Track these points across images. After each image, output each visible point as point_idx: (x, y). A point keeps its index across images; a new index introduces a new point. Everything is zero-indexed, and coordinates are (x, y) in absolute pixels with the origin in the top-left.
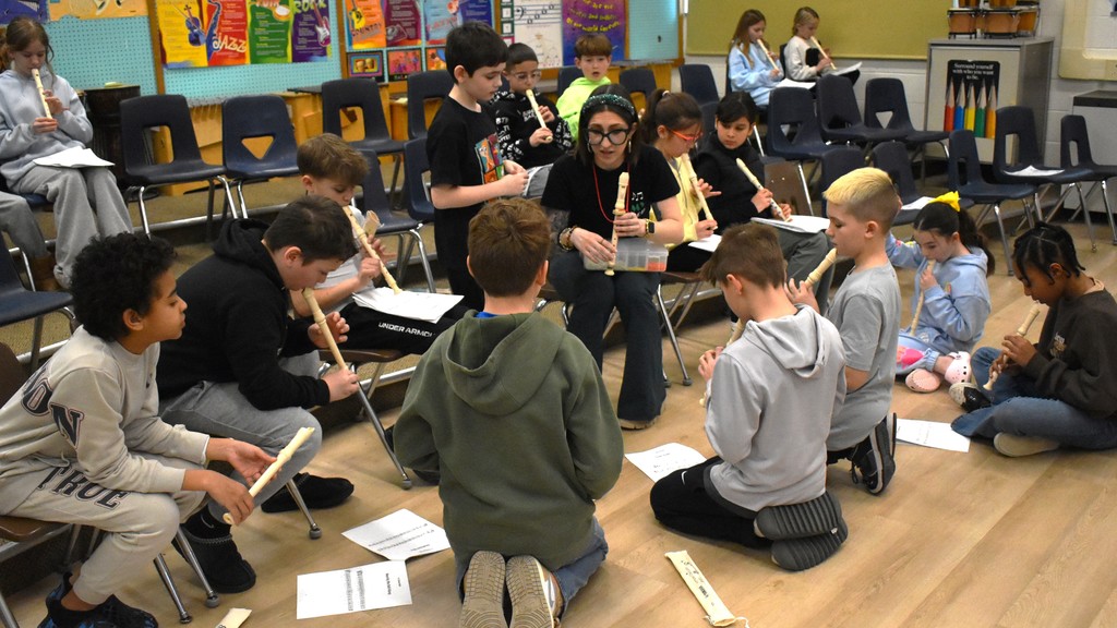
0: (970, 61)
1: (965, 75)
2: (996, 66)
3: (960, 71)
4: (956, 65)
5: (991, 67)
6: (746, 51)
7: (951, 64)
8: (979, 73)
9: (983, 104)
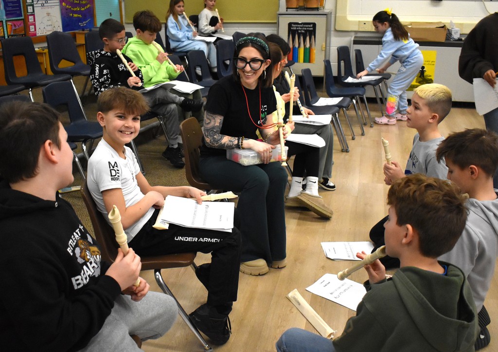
0: (300, 22)
1: (298, 30)
2: (314, 25)
3: (295, 28)
4: (293, 25)
5: (312, 26)
6: (176, 19)
7: (290, 25)
8: (305, 29)
9: (308, 46)
